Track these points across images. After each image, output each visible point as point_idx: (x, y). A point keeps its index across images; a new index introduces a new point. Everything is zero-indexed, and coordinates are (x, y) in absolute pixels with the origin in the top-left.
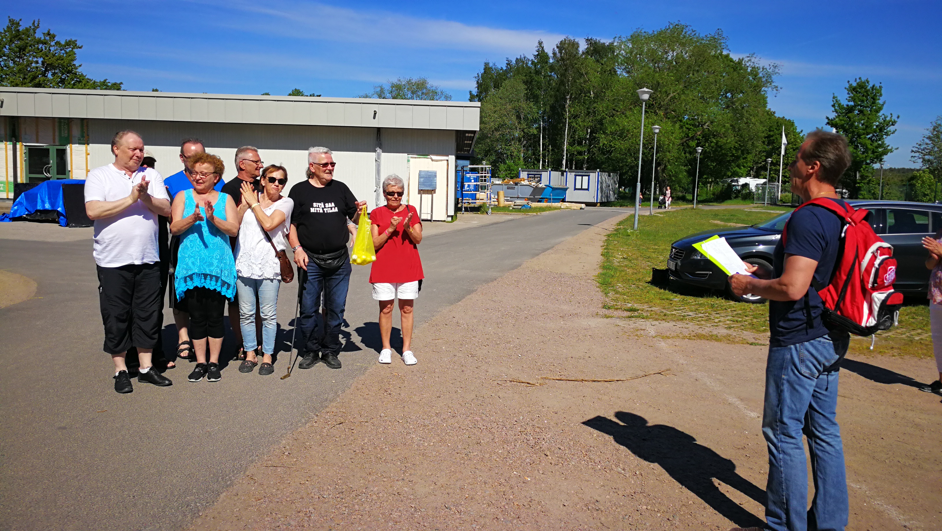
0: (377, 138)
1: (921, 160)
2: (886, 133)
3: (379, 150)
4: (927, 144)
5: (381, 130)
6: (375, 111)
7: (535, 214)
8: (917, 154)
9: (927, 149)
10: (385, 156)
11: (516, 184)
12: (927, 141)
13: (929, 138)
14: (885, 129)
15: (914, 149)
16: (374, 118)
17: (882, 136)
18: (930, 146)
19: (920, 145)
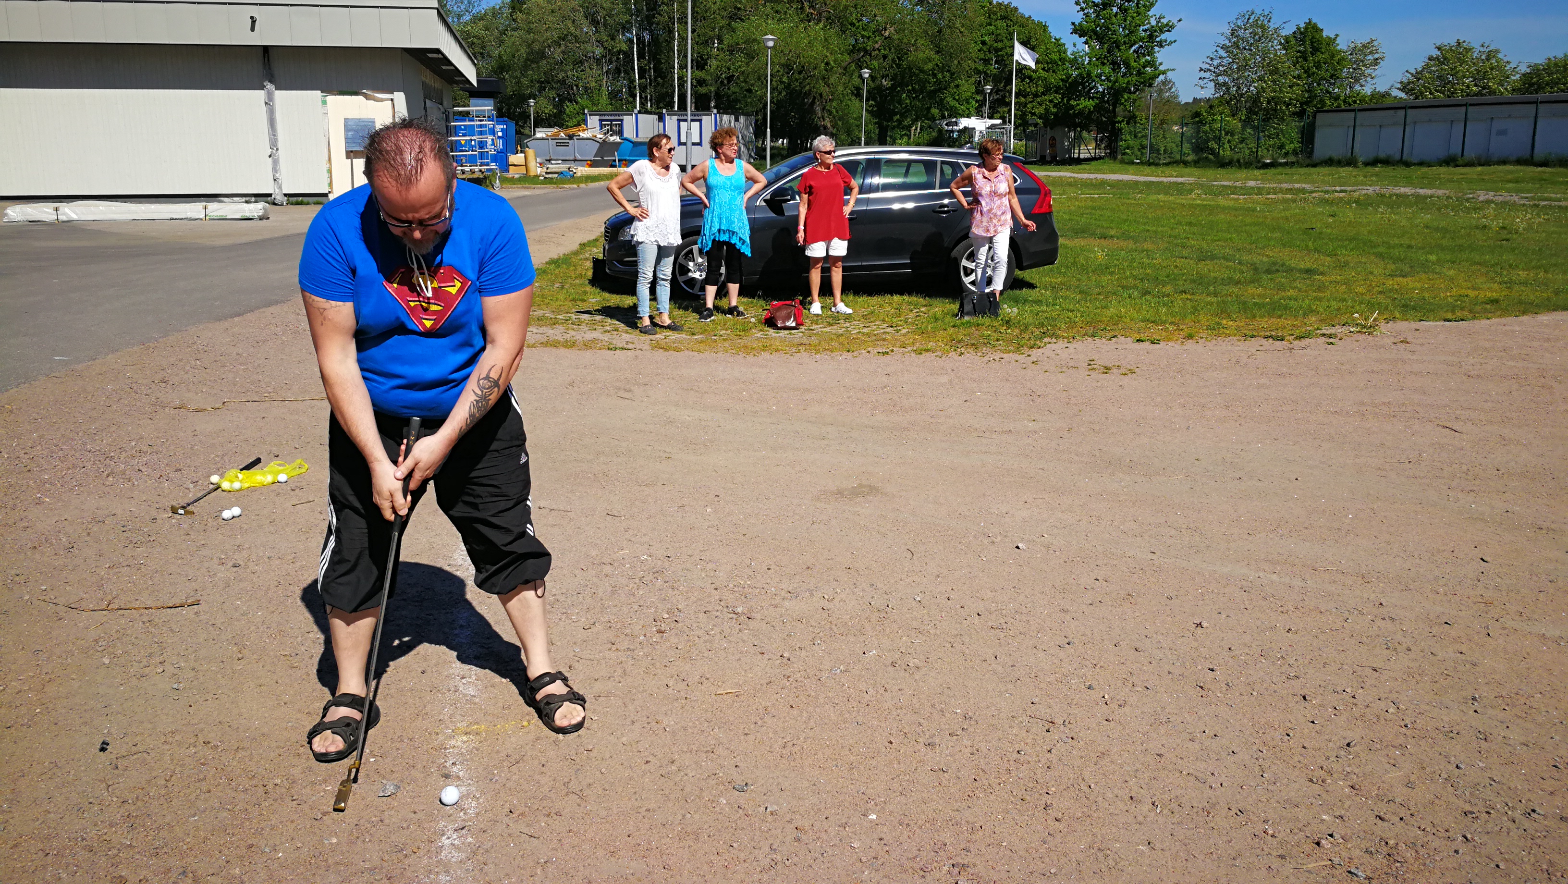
0: (264, 64)
1: (1212, 84)
2: (1161, 41)
3: (270, 86)
4: (1221, 57)
5: (270, 51)
6: (252, 18)
7: (575, 186)
8: (1207, 74)
9: (1223, 66)
10: (282, 97)
11: (571, 137)
12: (1222, 53)
13: (1223, 47)
14: (1157, 37)
15: (1205, 66)
16: (253, 29)
17: (1152, 48)
18: (1225, 62)
19: (1212, 59)
